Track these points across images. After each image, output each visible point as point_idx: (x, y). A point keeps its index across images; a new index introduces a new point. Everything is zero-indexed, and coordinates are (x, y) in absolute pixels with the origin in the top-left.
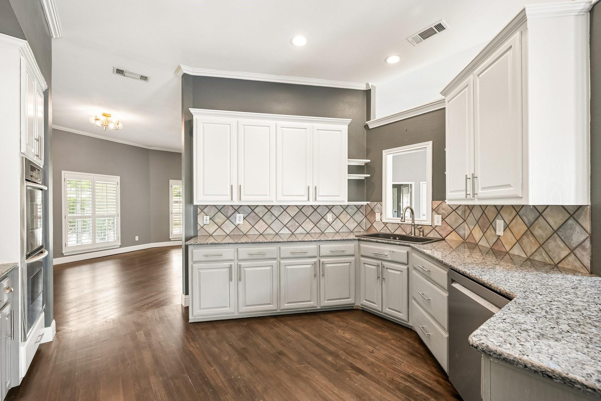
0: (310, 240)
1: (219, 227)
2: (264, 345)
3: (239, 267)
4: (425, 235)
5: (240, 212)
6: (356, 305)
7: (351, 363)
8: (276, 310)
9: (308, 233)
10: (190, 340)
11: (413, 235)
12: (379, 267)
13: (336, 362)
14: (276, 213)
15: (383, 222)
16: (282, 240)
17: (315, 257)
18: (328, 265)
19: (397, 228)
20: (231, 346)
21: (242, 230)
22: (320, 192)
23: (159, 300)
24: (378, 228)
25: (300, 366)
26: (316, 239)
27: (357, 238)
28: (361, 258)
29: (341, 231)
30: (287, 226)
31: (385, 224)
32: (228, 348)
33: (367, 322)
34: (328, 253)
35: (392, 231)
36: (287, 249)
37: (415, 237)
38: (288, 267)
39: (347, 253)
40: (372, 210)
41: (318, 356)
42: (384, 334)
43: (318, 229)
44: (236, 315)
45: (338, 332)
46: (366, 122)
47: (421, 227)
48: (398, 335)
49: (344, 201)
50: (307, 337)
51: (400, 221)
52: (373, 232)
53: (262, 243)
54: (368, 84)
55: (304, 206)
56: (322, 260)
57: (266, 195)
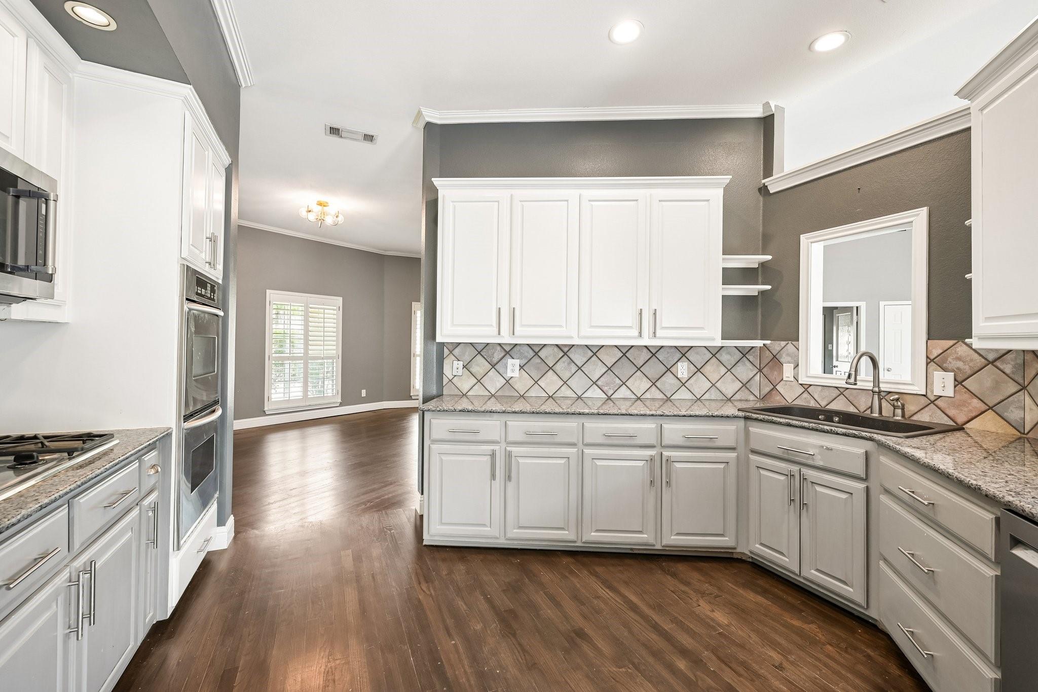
0: (642, 412)
1: (479, 381)
2: (549, 612)
3: (509, 455)
4: (907, 414)
5: (515, 357)
6: (738, 550)
7: (729, 683)
8: (575, 542)
9: (639, 398)
10: (422, 580)
11: (876, 415)
12: (794, 480)
13: (695, 676)
14: (579, 359)
15: (800, 382)
16: (587, 411)
17: (653, 447)
18: (678, 465)
19: (834, 398)
20: (490, 601)
21: (516, 388)
22: (663, 320)
23: (383, 498)
24: (789, 395)
25: (619, 670)
26: (654, 412)
27: (741, 414)
28: (750, 456)
29: (706, 396)
30: (597, 383)
31: (806, 387)
32: (483, 605)
33: (764, 592)
34: (680, 441)
35: (823, 404)
36: (597, 428)
37: (881, 418)
38: (599, 463)
39: (719, 443)
40: (775, 356)
41: (656, 654)
42: (805, 626)
43: (658, 391)
44: (501, 542)
45: (699, 606)
46: (763, 181)
47: (898, 399)
48: (842, 634)
49: (713, 339)
50: (634, 608)
51: (844, 382)
52: (776, 402)
53: (550, 413)
54: (768, 103)
55: (632, 346)
56: (666, 453)
57: (561, 326)
